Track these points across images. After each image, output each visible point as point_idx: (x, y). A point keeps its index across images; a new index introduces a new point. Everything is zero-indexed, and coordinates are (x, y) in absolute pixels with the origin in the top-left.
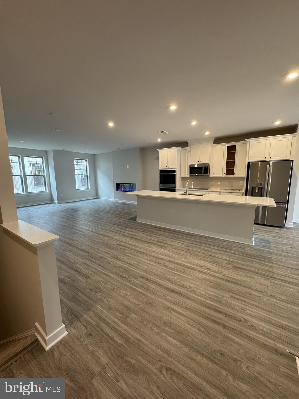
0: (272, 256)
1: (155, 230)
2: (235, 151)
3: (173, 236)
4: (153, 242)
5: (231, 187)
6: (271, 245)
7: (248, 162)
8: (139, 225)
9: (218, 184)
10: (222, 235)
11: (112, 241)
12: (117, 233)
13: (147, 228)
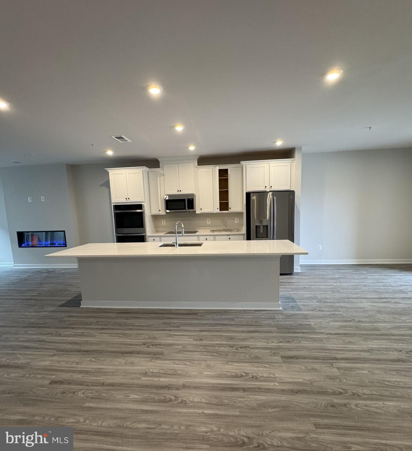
0: (311, 322)
1: (127, 318)
2: (228, 177)
3: (164, 323)
4: (134, 349)
5: (224, 227)
6: (299, 303)
7: (247, 193)
8: (89, 315)
9: (208, 223)
10: (240, 303)
11: (31, 378)
12: (41, 348)
13: (109, 318)
